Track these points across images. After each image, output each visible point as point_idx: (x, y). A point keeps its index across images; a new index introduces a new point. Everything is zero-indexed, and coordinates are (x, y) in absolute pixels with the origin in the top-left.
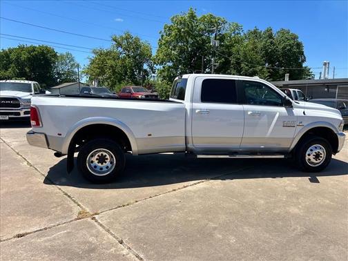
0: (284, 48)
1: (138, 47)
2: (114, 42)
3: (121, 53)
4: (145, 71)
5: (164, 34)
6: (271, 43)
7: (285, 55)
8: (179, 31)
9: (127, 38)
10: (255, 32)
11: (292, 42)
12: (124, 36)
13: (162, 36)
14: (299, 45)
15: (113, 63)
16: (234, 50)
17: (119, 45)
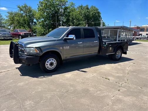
0: (92, 14)
1: (30, 11)
2: (19, 8)
3: (23, 14)
4: (35, 22)
5: (40, 6)
6: (87, 11)
7: (93, 17)
8: (46, 4)
9: (25, 7)
10: (81, 7)
11: (96, 11)
12: (24, 6)
13: (39, 6)
14: (99, 13)
15: (18, 18)
16: (71, 14)
17: (21, 10)
